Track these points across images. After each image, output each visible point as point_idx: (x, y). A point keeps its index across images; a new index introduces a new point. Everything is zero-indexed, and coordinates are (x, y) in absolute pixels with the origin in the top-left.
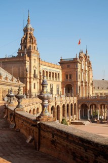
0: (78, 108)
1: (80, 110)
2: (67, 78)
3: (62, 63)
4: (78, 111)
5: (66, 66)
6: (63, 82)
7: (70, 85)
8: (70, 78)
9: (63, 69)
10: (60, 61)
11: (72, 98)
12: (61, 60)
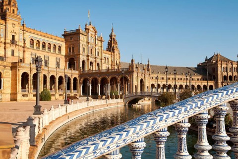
0: (80, 83)
1: (82, 85)
2: (70, 51)
3: (66, 35)
4: (80, 86)
5: (69, 38)
6: (66, 56)
7: (73, 59)
8: (73, 51)
9: (66, 41)
10: (63, 34)
11: (74, 72)
12: (65, 32)
